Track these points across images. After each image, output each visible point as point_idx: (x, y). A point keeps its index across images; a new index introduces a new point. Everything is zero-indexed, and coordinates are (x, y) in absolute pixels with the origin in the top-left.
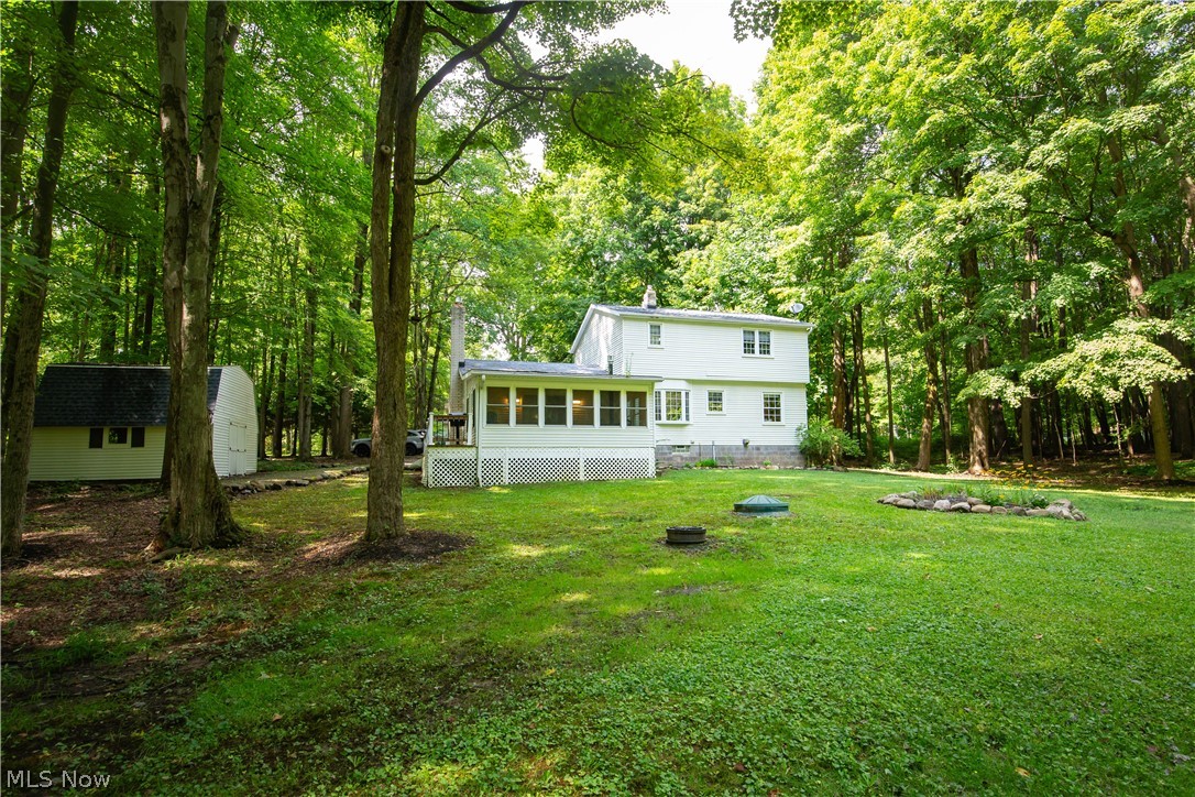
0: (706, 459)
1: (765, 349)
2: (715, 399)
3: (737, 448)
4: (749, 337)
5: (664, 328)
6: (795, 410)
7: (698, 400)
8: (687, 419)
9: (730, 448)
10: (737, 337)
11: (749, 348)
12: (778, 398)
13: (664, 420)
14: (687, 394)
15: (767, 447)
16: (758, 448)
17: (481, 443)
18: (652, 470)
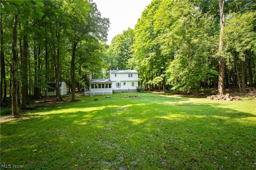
0: (123, 91)
1: (132, 76)
2: (125, 84)
3: (128, 90)
4: (129, 75)
5: (117, 74)
6: (136, 85)
7: (122, 84)
8: (120, 86)
9: (127, 90)
10: (128, 75)
11: (129, 76)
12: (134, 83)
13: (117, 86)
14: (120, 83)
15: (132, 90)
16: (131, 90)
17: (91, 91)
18: (112, 93)
